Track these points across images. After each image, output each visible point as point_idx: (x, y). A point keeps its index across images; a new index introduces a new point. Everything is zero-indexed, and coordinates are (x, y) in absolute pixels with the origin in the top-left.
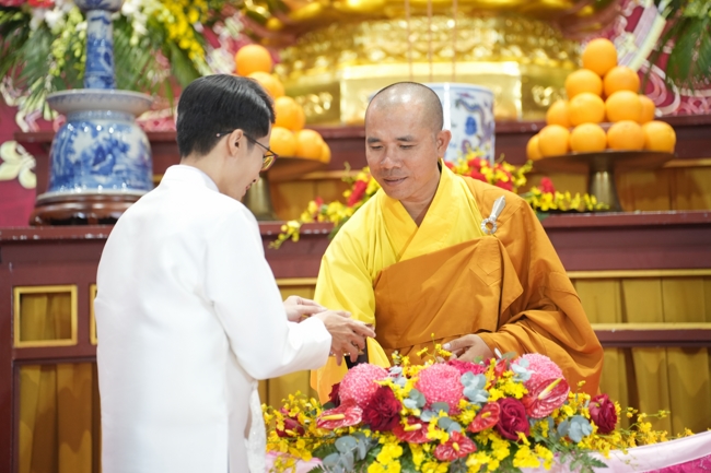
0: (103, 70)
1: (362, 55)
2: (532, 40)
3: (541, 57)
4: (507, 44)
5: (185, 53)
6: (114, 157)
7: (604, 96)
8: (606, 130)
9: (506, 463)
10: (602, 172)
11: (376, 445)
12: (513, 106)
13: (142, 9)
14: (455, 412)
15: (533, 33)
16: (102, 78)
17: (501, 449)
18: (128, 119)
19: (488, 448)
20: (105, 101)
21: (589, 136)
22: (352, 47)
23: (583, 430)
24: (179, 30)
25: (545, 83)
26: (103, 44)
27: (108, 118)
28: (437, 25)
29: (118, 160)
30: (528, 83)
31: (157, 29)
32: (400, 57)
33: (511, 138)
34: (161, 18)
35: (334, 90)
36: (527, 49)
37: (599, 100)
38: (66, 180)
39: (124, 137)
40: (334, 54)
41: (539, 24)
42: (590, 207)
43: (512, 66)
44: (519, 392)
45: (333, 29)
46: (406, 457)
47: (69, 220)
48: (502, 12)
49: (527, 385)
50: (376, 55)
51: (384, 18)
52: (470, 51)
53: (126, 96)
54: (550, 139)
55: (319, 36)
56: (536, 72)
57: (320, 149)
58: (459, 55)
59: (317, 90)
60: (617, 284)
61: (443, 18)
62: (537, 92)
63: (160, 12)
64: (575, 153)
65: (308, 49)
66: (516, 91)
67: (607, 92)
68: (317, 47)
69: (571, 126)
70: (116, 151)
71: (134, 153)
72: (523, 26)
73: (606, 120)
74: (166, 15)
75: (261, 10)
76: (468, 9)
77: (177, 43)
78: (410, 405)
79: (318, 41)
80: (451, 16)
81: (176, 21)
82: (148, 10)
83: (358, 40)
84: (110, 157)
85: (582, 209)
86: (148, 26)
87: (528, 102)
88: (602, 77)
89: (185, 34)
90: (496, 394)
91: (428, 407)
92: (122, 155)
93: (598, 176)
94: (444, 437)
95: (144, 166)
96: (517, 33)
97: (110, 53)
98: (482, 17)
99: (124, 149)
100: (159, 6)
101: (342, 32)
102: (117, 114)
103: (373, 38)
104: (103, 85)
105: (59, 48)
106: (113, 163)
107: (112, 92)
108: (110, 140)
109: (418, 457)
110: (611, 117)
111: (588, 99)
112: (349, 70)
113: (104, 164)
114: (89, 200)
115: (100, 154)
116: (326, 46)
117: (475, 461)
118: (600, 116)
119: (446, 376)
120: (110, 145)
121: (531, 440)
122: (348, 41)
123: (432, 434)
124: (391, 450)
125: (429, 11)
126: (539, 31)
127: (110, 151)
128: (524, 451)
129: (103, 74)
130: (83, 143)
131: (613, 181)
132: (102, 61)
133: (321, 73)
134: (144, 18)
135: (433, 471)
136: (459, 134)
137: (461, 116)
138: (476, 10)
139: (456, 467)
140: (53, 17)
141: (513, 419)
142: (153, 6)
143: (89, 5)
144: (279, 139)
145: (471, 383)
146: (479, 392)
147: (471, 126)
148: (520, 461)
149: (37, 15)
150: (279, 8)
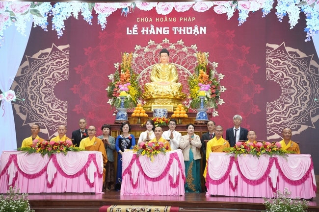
1: (154, 103)
3: (176, 104)
4: (172, 103)
7: (180, 111)
9: (156, 152)
12: (171, 110)
13: (129, 97)
14: (151, 147)
18: (125, 111)
20: (123, 109)
21: (178, 115)
24: (134, 99)
27: (123, 111)
28: (164, 100)
30: (174, 108)
31: (131, 99)
32: (159, 104)
33: (170, 114)
35: (151, 107)
36: (175, 103)
38: (118, 118)
39: (124, 113)
40: (151, 103)
43: (172, 106)
47: (118, 123)
48: (172, 99)
50: (156, 103)
53: (125, 109)
54: (174, 115)
58: (166, 104)
59: (149, 107)
64: (176, 117)
66: (172, 108)
69: (176, 114)
71: (125, 115)
72: (174, 100)
73: (180, 114)
77: (133, 101)
78: (147, 146)
79: (150, 101)
87: (174, 110)
88: (180, 108)
95: (126, 117)
97: (124, 104)
101: (153, 100)
103: (156, 101)
105: (120, 101)
111: (178, 111)
112: (153, 105)
114: (120, 121)
115: (122, 115)
117: (153, 152)
119: (151, 144)
123: (149, 149)
124: (145, 151)
126: (176, 101)
130: (120, 114)
132: (122, 105)
133: (149, 105)
135: (149, 153)
136: (163, 114)
137: (163, 112)
138: (169, 98)
139: (151, 153)
140: (119, 98)
141: (157, 148)
142: (131, 97)
143: (121, 98)
144: (142, 115)
145: (153, 144)
146: (154, 145)
147: (164, 113)
148: (158, 152)
149: (118, 97)
150: (145, 97)
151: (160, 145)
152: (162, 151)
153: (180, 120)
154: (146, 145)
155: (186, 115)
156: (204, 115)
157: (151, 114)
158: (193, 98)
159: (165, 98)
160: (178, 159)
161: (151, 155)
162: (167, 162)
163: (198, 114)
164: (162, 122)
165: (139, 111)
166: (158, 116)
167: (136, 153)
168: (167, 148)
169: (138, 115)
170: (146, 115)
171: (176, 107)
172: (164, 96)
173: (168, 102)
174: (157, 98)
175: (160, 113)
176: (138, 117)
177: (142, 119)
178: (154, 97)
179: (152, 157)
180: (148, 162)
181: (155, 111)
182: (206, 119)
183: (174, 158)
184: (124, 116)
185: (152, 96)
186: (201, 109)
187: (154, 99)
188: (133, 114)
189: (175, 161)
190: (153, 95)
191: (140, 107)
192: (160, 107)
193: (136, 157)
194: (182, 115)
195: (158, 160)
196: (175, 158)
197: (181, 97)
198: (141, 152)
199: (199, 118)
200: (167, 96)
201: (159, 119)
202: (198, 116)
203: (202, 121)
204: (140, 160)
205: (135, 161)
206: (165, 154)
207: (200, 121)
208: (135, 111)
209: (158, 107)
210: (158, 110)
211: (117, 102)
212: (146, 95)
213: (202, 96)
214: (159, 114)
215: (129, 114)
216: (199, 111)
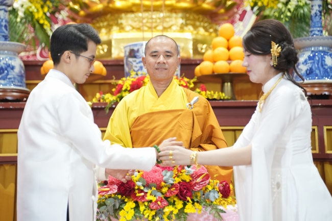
0: (4, 32)
1: (122, 28)
2: (198, 23)
3: (202, 31)
4: (187, 25)
5: (42, 26)
6: (8, 72)
7: (229, 49)
8: (229, 64)
9: (181, 211)
10: (227, 82)
11: (124, 202)
12: (188, 51)
13: (22, 6)
14: (159, 188)
15: (198, 20)
16: (3, 36)
17: (179, 205)
18: (15, 55)
19: (174, 204)
20: (4, 47)
21: (222, 66)
22: (117, 24)
23: (215, 196)
24: (39, 15)
25: (203, 42)
26: (4, 21)
27: (6, 54)
28: (155, 15)
29: (10, 73)
30: (196, 42)
31: (29, 15)
32: (139, 29)
33: (188, 67)
34: (31, 10)
35: (109, 43)
36: (195, 27)
37: (226, 50)
39: (13, 63)
40: (109, 27)
41: (201, 17)
42: (222, 98)
43: (188, 35)
44: (188, 179)
45: (109, 16)
46: (137, 207)
48: (185, 10)
49: (191, 176)
50: (128, 28)
51: (132, 12)
52: (170, 27)
53: (14, 44)
54: (205, 67)
55: (103, 19)
56: (199, 37)
57: (102, 69)
58: (165, 29)
60: (233, 133)
61: (158, 12)
62: (199, 46)
63: (31, 7)
64: (216, 73)
65: (98, 25)
66: (190, 46)
67: (230, 47)
68: (101, 24)
69: (214, 62)
70: (9, 69)
71: (17, 70)
72: (193, 16)
73: (229, 59)
74: (33, 9)
75: (76, 7)
76: (169, 8)
77: (38, 21)
78: (139, 185)
79: (102, 21)
80: (161, 11)
81: (38, 11)
82: (25, 6)
83: (120, 21)
84: (6, 72)
85: (218, 99)
86: (25, 13)
87: (196, 50)
88: (228, 40)
89: (42, 17)
90: (178, 180)
91: (147, 186)
92: (12, 71)
93: (226, 84)
94: (154, 199)
95: (21, 76)
96: (191, 20)
97: (7, 25)
98: (176, 12)
99: (13, 68)
100: (30, 4)
101: (113, 18)
102: (10, 53)
103: (126, 20)
104: (4, 39)
106: (8, 74)
107: (8, 42)
108: (6, 64)
109: (142, 208)
110: (232, 58)
111: (221, 50)
112: (116, 35)
113: (3, 75)
115: (2, 70)
116: (105, 24)
117: (168, 210)
118: (227, 58)
119: (156, 172)
120: (6, 66)
121: (193, 200)
122: (116, 22)
123: (149, 197)
124: (130, 205)
125: (152, 9)
126: (201, 19)
127: (6, 69)
128: (189, 205)
129: (4, 34)
131: (232, 86)
132: (3, 28)
133: (102, 36)
134: (23, 10)
135: (149, 214)
138: (173, 9)
139: (159, 212)
141: (185, 191)
145: (167, 175)
146: (170, 179)
151: (194, 176)
153: (228, 85)
154: (136, 177)
156: (329, 61)
159: (157, 9)
168: (226, 192)
174: (129, 10)
181: (133, 54)
184: (13, 74)
185: (111, 1)
186: (316, 40)
198: (117, 210)
199: (310, 73)
203: (320, 85)
206: (219, 215)
207: (313, 85)
216: (305, 48)
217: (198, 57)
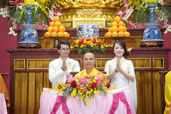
1: (77, 16)
3: (109, 17)
4: (103, 14)
5: (44, 14)
7: (118, 27)
8: (118, 33)
9: (92, 93)
11: (73, 90)
12: (103, 26)
14: (85, 85)
15: (108, 12)
17: (92, 90)
18: (34, 29)
19: (90, 90)
20: (30, 26)
21: (115, 34)
24: (43, 9)
28: (90, 10)
30: (107, 22)
31: (39, 9)
32: (83, 16)
35: (72, 22)
36: (107, 15)
38: (23, 40)
39: (33, 32)
40: (72, 15)
41: (110, 10)
43: (103, 19)
44: (95, 82)
46: (77, 91)
47: (24, 47)
48: (103, 8)
50: (79, 16)
54: (108, 34)
56: (108, 20)
57: (68, 35)
58: (95, 16)
59: (68, 22)
65: (67, 14)
66: (104, 24)
68: (69, 14)
69: (112, 32)
71: (35, 35)
72: (106, 10)
73: (118, 31)
74: (41, 7)
77: (43, 12)
78: (78, 84)
79: (69, 12)
80: (93, 9)
83: (76, 13)
87: (106, 25)
88: (118, 23)
89: (45, 10)
90: (92, 82)
91: (81, 84)
94: (83, 89)
95: (37, 38)
96: (105, 12)
97: (31, 17)
99: (33, 35)
101: (73, 11)
102: (32, 28)
103: (79, 12)
105: (21, 13)
106: (31, 37)
108: (31, 33)
109: (79, 92)
111: (115, 27)
112: (74, 19)
114: (27, 44)
115: (29, 36)
117: (88, 92)
119: (84, 79)
121: (96, 89)
122: (74, 13)
123: (81, 88)
124: (75, 90)
125: (88, 8)
127: (31, 35)
129: (30, 21)
130: (26, 33)
132: (30, 19)
133: (69, 19)
135: (81, 94)
136: (92, 33)
137: (93, 30)
138: (98, 8)
139: (85, 93)
140: (20, 7)
141: (94, 86)
142: (39, 5)
143: (27, 9)
144: (61, 34)
145: (88, 80)
146: (89, 82)
147: (94, 32)
148: (95, 92)
149: (18, 7)
150: (62, 6)
151: (97, 81)
152: (101, 89)
154: (77, 81)
155: (127, 34)
156: (156, 32)
157: (73, 33)
158: (135, 7)
159: (90, 8)
160: (125, 102)
161: (85, 97)
162: (109, 107)
163: (145, 31)
164: (92, 44)
165: (56, 28)
166: (86, 37)
167: (61, 93)
168: (108, 86)
169: (54, 34)
170: (66, 34)
171: (110, 22)
172: (91, 4)
173: (97, 13)
174: (80, 8)
175: (88, 30)
176: (55, 38)
177: (61, 40)
178: (76, 6)
179: (87, 99)
180: (80, 107)
181: (80, 29)
182: (159, 38)
183: (120, 100)
184: (33, 37)
185: (72, 5)
186: (152, 24)
187: (76, 9)
188: (48, 34)
189: (121, 105)
190: (74, 3)
191: (58, 23)
192: (88, 21)
193: (62, 100)
194: (121, 34)
195: (95, 104)
196: (122, 101)
197: (116, 5)
198: (70, 93)
199: (149, 37)
200: (95, 3)
201: (88, 40)
202: (147, 35)
203: (153, 42)
204: (67, 105)
205: (61, 107)
206: (105, 94)
207: (150, 42)
208: (50, 28)
209: (84, 21)
210: (85, 27)
211: (17, 13)
212: (62, 3)
213: (153, 3)
214: (86, 32)
215: (41, 33)
216: (147, 27)
217: (107, 28)
